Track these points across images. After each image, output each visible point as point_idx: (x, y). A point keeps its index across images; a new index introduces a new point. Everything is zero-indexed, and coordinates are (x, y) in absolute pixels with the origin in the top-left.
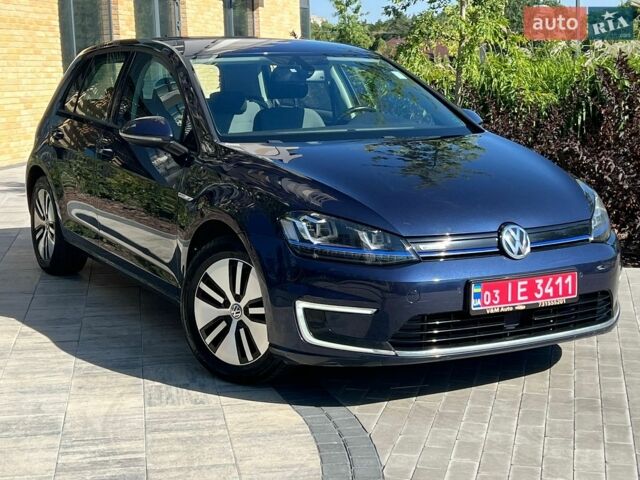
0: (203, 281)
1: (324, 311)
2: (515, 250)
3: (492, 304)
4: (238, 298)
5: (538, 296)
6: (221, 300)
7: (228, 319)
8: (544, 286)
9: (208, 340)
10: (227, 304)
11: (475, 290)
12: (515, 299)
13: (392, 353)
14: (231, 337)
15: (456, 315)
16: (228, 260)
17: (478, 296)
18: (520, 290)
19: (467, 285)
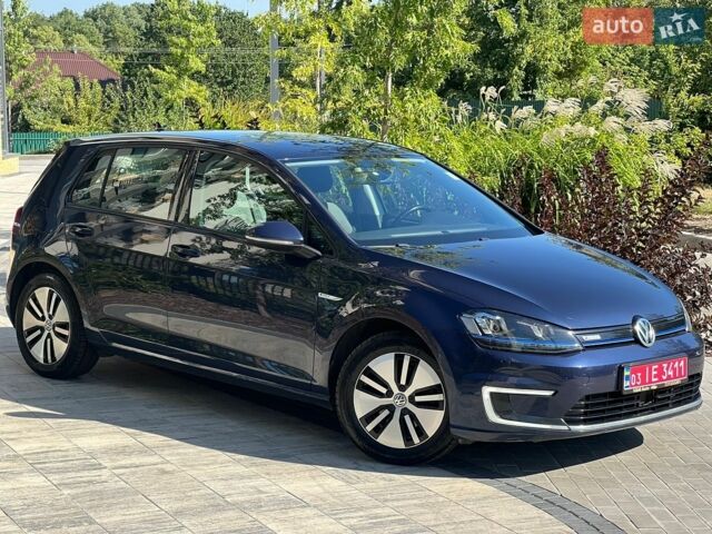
0: (365, 373)
1: (508, 394)
2: (646, 338)
3: (636, 385)
4: (402, 388)
5: (664, 377)
6: (384, 390)
7: (391, 408)
8: (667, 369)
9: (369, 428)
10: (390, 394)
11: (626, 373)
12: (650, 382)
13: (565, 428)
14: (395, 423)
15: (611, 394)
16: (393, 354)
17: (628, 377)
18: (654, 373)
19: (621, 370)
